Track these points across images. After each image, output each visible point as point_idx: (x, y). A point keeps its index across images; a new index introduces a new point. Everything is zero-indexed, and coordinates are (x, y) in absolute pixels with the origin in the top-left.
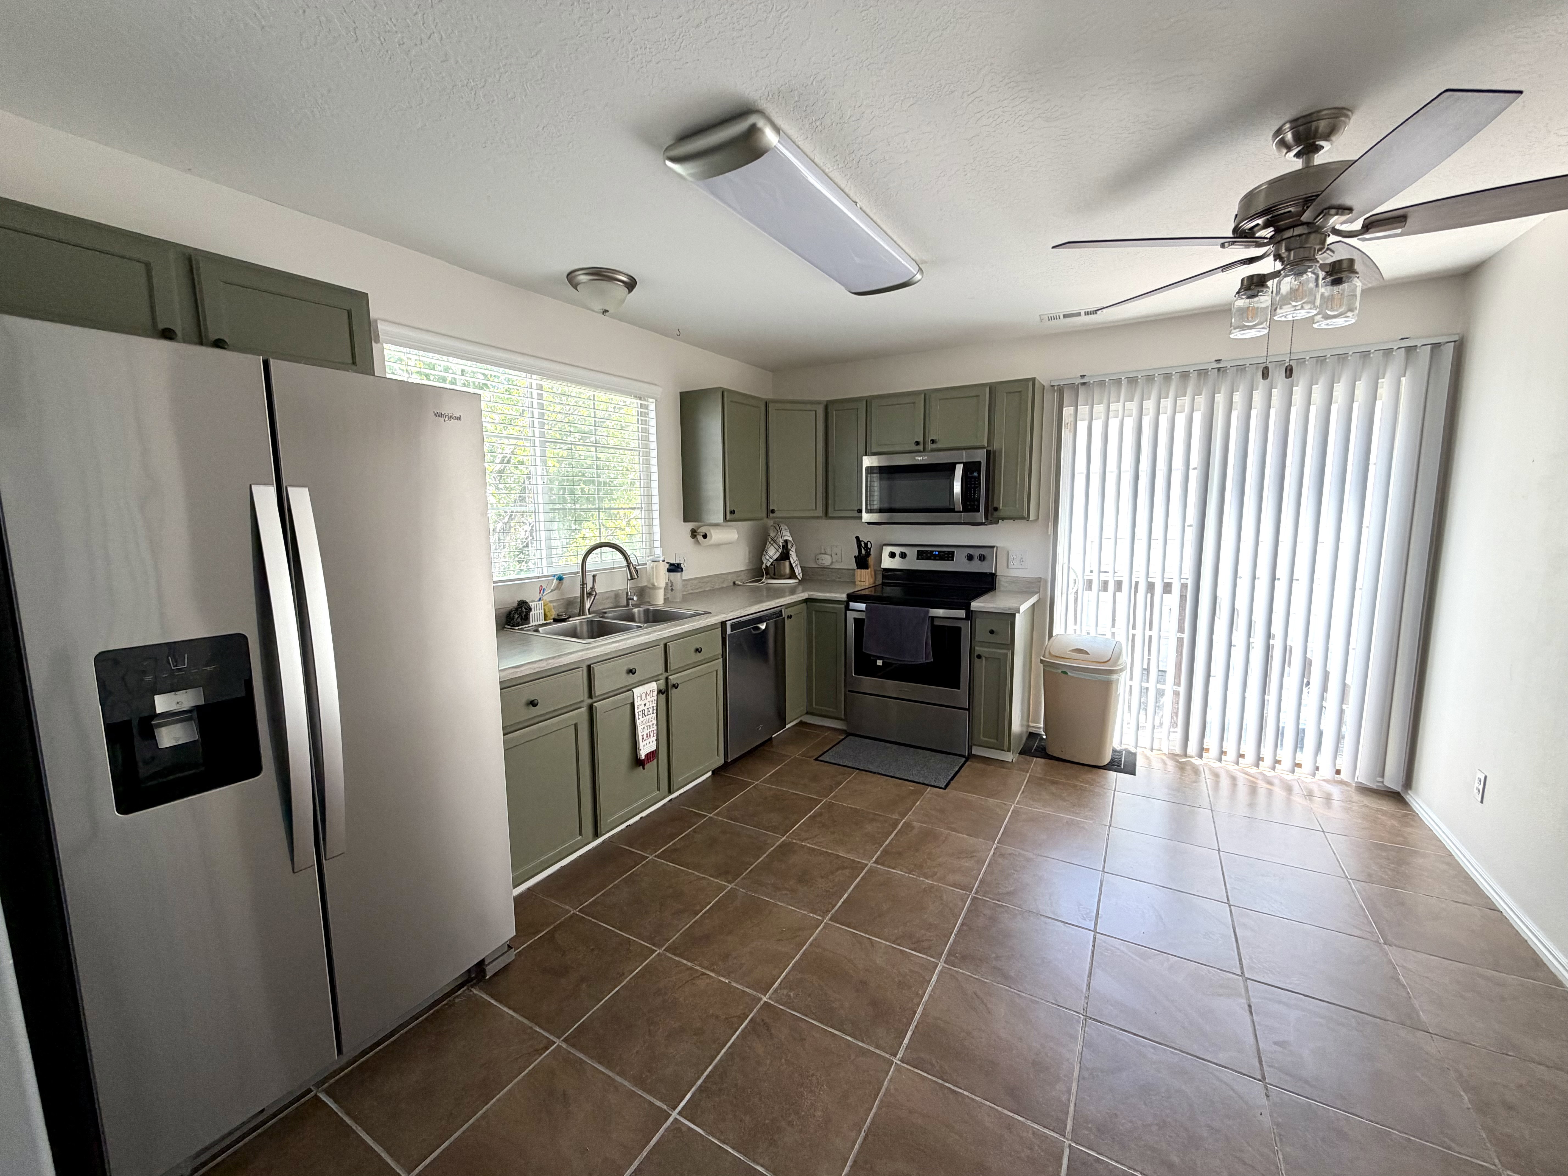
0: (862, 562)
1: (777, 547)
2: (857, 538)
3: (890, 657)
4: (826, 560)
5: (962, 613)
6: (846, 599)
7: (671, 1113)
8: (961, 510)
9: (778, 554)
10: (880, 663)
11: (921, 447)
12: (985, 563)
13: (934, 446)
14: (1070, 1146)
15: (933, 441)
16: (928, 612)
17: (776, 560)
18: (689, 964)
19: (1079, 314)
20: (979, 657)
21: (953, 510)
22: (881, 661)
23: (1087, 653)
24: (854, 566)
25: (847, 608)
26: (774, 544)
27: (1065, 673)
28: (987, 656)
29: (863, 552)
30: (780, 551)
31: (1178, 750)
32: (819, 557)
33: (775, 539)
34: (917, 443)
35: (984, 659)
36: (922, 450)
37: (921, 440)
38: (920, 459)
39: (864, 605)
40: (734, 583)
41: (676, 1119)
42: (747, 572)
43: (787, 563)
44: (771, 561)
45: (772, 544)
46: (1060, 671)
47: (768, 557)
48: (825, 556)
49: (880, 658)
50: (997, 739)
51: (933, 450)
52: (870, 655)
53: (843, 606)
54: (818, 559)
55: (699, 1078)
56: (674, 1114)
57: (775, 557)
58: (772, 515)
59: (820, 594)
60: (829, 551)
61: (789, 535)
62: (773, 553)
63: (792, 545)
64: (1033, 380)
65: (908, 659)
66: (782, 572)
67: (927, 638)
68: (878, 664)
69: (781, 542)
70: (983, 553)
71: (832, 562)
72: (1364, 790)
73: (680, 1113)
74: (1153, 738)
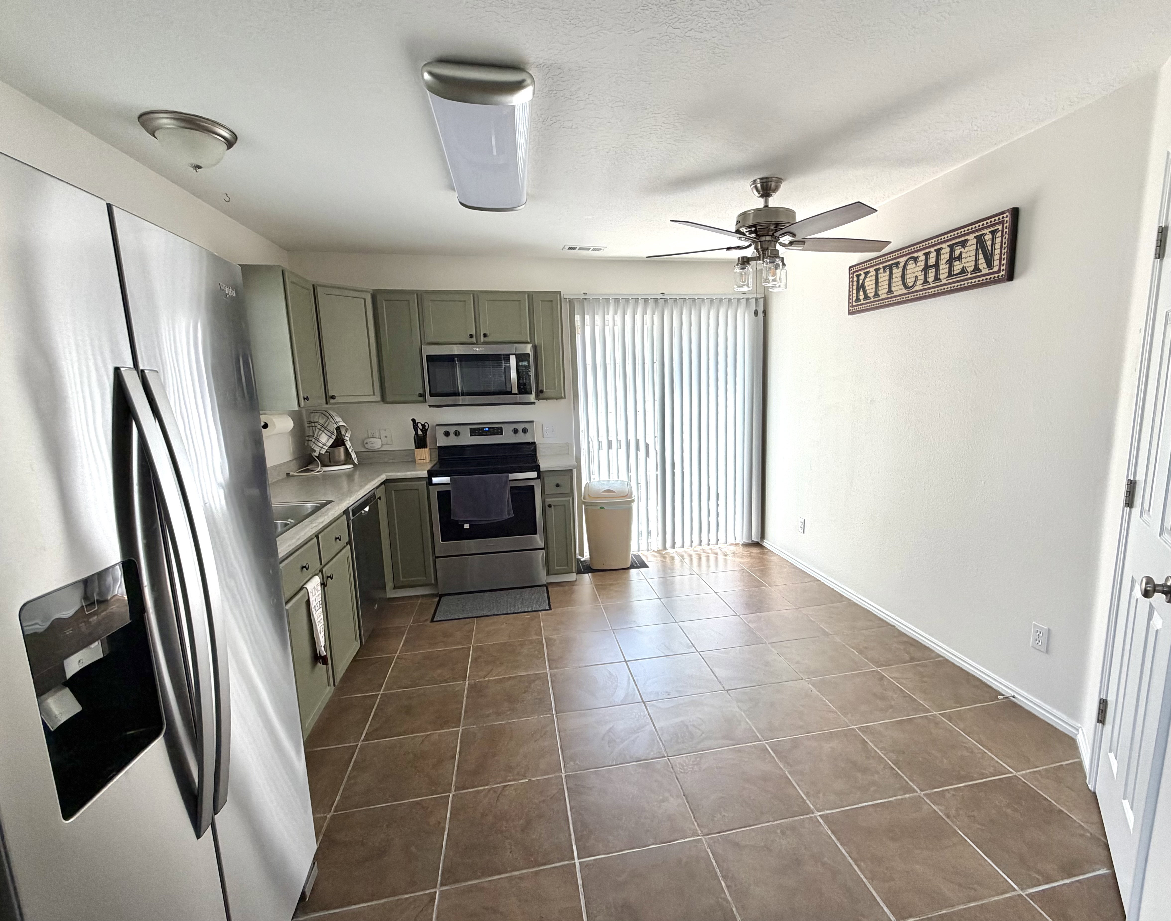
0: (421, 442)
1: (329, 434)
2: (413, 420)
3: (479, 519)
4: (377, 444)
5: (534, 474)
6: (426, 475)
7: (573, 862)
8: (517, 392)
9: (331, 441)
10: (467, 526)
11: (474, 340)
12: (528, 434)
13: (486, 339)
14: (766, 743)
15: (485, 335)
16: (508, 477)
17: (330, 447)
18: (486, 787)
19: (589, 249)
20: (550, 506)
21: (510, 393)
22: (468, 525)
23: (614, 492)
24: (413, 446)
25: (430, 483)
26: (325, 431)
27: (602, 508)
28: (555, 504)
29: (420, 433)
30: (334, 437)
31: (660, 547)
32: (368, 440)
33: (325, 425)
34: (471, 336)
35: (553, 507)
36: (475, 341)
37: (474, 333)
38: (478, 350)
39: (449, 478)
40: (288, 474)
41: (580, 863)
42: (295, 461)
43: (342, 449)
44: (327, 448)
45: (323, 431)
46: (599, 507)
47: (321, 445)
48: (375, 439)
49: (467, 522)
50: (568, 566)
51: (485, 343)
52: (457, 521)
53: (425, 482)
54: (367, 443)
55: (570, 835)
56: (577, 861)
57: (330, 443)
58: (332, 401)
59: (399, 474)
60: (377, 435)
61: (341, 420)
62: (325, 440)
63: (347, 430)
64: (560, 293)
65: (494, 518)
66: (337, 458)
67: (508, 498)
68: (465, 527)
69: (333, 427)
70: (525, 427)
71: (382, 445)
72: (746, 545)
73: (579, 859)
74: (648, 543)
